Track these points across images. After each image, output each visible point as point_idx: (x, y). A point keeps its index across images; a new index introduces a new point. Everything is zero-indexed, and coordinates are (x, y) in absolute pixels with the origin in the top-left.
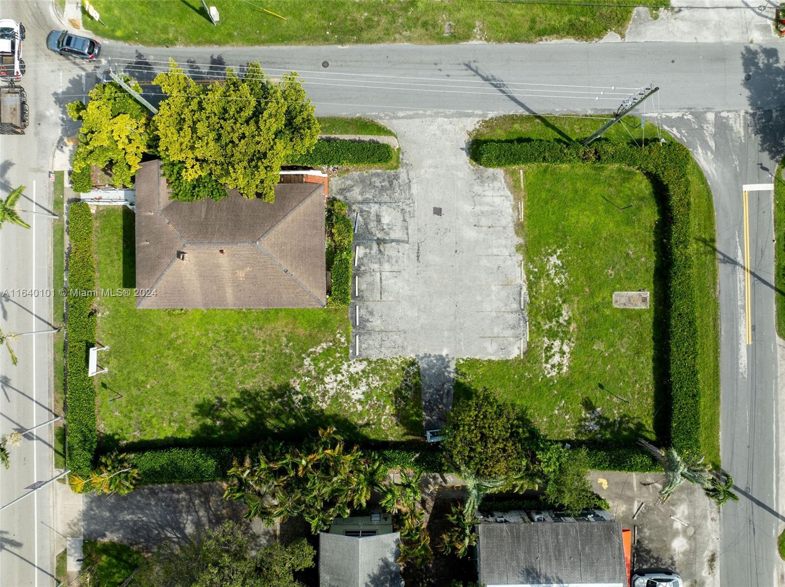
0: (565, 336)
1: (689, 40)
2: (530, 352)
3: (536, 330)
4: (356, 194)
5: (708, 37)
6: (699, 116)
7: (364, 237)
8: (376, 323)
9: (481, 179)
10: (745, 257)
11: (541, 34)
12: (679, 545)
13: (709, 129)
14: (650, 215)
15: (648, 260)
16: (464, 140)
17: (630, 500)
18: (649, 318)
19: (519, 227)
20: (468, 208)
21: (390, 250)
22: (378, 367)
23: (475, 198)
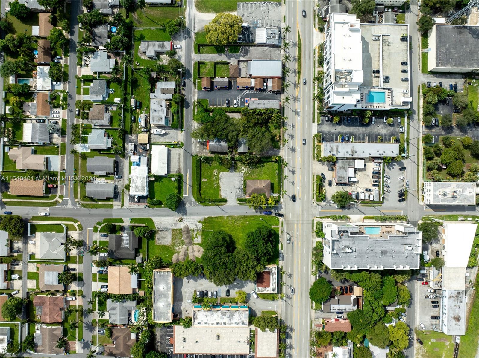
0: (214, 175)
1: (195, 217)
2: (219, 173)
3: (218, 176)
4: (243, 195)
5: (192, 217)
6: (194, 206)
7: (242, 189)
8: (240, 178)
9: (226, 197)
10: (188, 186)
11: (216, 217)
12: (198, 145)
13: (193, 204)
14: (202, 192)
15: (202, 185)
16: (228, 202)
17: (205, 152)
18: (202, 177)
19: (220, 190)
20: (228, 193)
21: (238, 187)
22: (240, 172)
23: (226, 194)
